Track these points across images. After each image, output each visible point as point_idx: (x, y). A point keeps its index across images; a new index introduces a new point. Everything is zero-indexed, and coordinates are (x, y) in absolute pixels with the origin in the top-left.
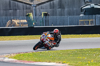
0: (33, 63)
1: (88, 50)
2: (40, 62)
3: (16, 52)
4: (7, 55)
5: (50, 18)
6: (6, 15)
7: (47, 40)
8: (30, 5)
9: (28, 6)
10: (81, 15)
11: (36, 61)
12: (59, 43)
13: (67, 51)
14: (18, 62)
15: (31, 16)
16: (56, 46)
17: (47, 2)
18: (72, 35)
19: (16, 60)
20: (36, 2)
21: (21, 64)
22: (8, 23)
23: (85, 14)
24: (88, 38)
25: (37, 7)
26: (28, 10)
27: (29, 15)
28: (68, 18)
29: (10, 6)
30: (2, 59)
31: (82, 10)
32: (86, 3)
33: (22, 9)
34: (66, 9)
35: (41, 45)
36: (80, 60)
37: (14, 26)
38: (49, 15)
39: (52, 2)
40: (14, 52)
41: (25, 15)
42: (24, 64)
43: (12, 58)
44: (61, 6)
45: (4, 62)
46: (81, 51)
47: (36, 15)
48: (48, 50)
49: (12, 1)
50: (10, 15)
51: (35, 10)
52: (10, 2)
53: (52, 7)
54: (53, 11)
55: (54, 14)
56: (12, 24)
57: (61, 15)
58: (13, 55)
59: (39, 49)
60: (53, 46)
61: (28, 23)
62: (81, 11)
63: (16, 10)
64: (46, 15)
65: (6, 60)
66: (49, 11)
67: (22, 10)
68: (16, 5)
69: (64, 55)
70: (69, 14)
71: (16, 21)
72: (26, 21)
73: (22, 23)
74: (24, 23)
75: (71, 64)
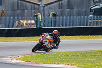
0: (41, 65)
1: (97, 52)
2: (48, 64)
3: (24, 54)
4: (15, 56)
5: (58, 18)
6: (14, 16)
7: (46, 41)
8: (39, 5)
9: (36, 6)
10: (90, 16)
11: (44, 63)
12: (58, 44)
13: (76, 52)
14: (26, 64)
15: (40, 16)
16: (55, 48)
17: (56, 2)
18: (81, 36)
19: (24, 62)
20: (44, 2)
21: (29, 66)
22: (16, 23)
23: (94, 14)
24: (97, 39)
25: (46, 7)
26: (36, 10)
27: (37, 15)
28: (76, 18)
29: (18, 6)
30: (10, 60)
31: (91, 10)
32: (96, 3)
33: (30, 9)
34: (75, 10)
35: (40, 47)
36: (89, 62)
37: (22, 26)
38: (57, 16)
39: (60, 2)
40: (22, 54)
41: (33, 15)
42: (32, 66)
43: (20, 59)
44: (70, 6)
45: (12, 64)
46: (91, 52)
47: (44, 16)
48: (46, 52)
49: (20, 1)
50: (18, 16)
51: (43, 10)
52: (18, 2)
53: (61, 7)
54: (62, 12)
55: (62, 14)
56: (20, 24)
57: (70, 15)
58: (20, 57)
59: (37, 51)
60: (52, 48)
61: (36, 24)
62: (91, 12)
63: (24, 10)
64: (54, 15)
65: (14, 61)
66: (58, 11)
67: (30, 11)
68: (24, 5)
69: (72, 57)
70: (78, 14)
71: (24, 22)
72: (34, 22)
73: (30, 24)
74: (33, 24)
75: (80, 66)
